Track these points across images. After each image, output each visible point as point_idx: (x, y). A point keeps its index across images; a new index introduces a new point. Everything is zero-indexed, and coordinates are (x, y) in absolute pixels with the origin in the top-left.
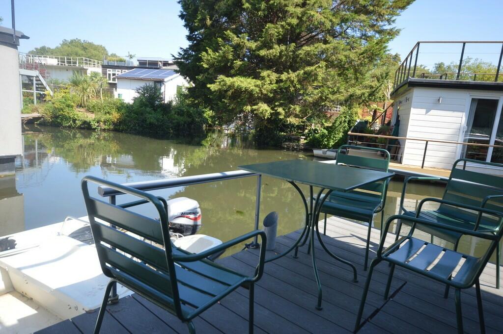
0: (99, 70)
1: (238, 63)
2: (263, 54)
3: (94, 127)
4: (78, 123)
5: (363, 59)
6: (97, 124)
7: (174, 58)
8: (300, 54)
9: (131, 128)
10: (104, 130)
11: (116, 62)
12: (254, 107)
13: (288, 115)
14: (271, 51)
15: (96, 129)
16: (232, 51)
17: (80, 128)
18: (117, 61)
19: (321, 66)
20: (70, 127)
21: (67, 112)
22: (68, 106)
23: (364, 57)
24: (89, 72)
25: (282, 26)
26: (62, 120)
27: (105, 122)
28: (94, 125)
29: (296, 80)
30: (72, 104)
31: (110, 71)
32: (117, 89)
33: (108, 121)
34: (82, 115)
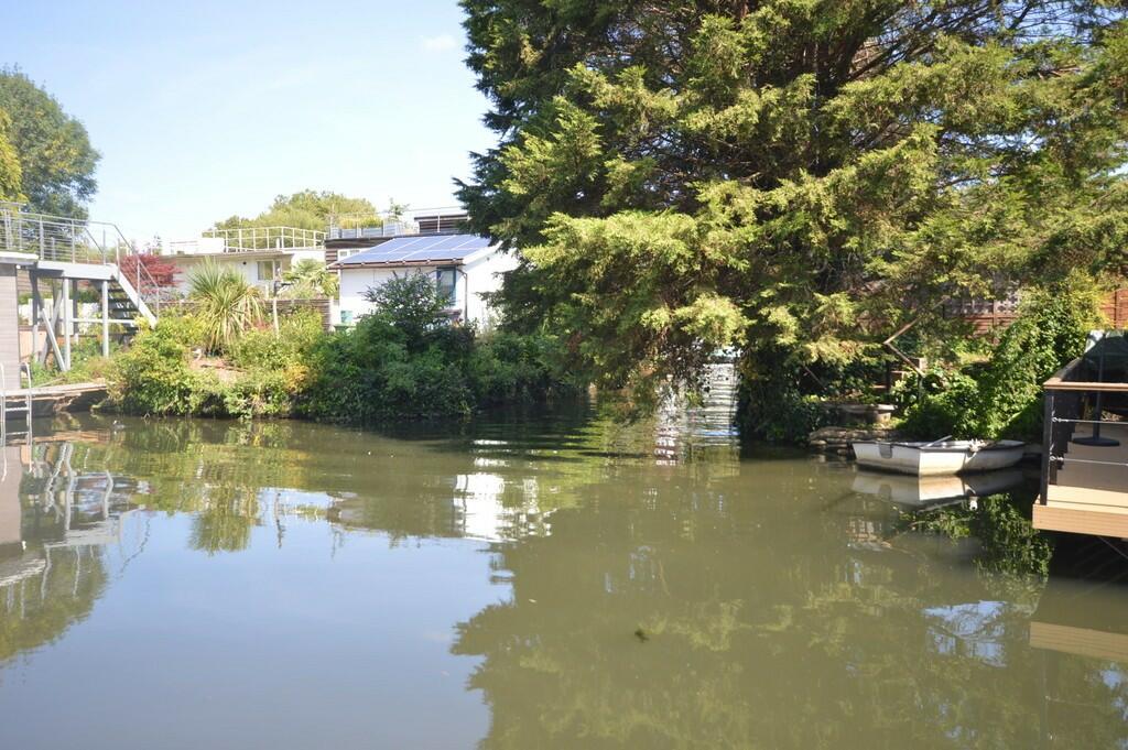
0: (319, 255)
1: (621, 167)
2: (702, 124)
3: (232, 410)
4: (194, 400)
5: (1090, 101)
6: (242, 401)
7: (460, 188)
8: (838, 109)
9: (342, 406)
10: (265, 417)
11: (359, 230)
12: (682, 312)
13: (809, 331)
14: (729, 112)
15: (239, 414)
16: (596, 131)
17: (200, 415)
18: (362, 227)
19: (918, 139)
20: (172, 413)
21: (162, 371)
22: (168, 354)
23: (1094, 94)
24: (295, 261)
25: (764, 24)
26: (151, 394)
27: (266, 394)
28: (234, 404)
29: (828, 202)
30: (179, 347)
31: (346, 255)
32: (341, 297)
33: (275, 389)
34: (207, 376)
